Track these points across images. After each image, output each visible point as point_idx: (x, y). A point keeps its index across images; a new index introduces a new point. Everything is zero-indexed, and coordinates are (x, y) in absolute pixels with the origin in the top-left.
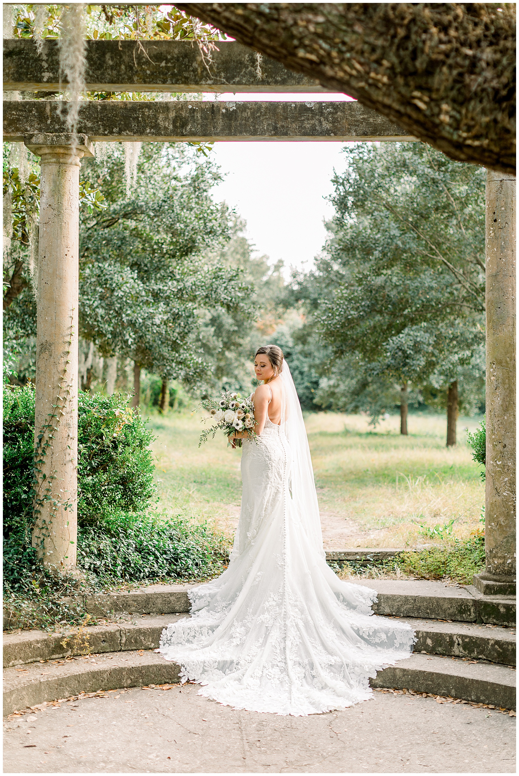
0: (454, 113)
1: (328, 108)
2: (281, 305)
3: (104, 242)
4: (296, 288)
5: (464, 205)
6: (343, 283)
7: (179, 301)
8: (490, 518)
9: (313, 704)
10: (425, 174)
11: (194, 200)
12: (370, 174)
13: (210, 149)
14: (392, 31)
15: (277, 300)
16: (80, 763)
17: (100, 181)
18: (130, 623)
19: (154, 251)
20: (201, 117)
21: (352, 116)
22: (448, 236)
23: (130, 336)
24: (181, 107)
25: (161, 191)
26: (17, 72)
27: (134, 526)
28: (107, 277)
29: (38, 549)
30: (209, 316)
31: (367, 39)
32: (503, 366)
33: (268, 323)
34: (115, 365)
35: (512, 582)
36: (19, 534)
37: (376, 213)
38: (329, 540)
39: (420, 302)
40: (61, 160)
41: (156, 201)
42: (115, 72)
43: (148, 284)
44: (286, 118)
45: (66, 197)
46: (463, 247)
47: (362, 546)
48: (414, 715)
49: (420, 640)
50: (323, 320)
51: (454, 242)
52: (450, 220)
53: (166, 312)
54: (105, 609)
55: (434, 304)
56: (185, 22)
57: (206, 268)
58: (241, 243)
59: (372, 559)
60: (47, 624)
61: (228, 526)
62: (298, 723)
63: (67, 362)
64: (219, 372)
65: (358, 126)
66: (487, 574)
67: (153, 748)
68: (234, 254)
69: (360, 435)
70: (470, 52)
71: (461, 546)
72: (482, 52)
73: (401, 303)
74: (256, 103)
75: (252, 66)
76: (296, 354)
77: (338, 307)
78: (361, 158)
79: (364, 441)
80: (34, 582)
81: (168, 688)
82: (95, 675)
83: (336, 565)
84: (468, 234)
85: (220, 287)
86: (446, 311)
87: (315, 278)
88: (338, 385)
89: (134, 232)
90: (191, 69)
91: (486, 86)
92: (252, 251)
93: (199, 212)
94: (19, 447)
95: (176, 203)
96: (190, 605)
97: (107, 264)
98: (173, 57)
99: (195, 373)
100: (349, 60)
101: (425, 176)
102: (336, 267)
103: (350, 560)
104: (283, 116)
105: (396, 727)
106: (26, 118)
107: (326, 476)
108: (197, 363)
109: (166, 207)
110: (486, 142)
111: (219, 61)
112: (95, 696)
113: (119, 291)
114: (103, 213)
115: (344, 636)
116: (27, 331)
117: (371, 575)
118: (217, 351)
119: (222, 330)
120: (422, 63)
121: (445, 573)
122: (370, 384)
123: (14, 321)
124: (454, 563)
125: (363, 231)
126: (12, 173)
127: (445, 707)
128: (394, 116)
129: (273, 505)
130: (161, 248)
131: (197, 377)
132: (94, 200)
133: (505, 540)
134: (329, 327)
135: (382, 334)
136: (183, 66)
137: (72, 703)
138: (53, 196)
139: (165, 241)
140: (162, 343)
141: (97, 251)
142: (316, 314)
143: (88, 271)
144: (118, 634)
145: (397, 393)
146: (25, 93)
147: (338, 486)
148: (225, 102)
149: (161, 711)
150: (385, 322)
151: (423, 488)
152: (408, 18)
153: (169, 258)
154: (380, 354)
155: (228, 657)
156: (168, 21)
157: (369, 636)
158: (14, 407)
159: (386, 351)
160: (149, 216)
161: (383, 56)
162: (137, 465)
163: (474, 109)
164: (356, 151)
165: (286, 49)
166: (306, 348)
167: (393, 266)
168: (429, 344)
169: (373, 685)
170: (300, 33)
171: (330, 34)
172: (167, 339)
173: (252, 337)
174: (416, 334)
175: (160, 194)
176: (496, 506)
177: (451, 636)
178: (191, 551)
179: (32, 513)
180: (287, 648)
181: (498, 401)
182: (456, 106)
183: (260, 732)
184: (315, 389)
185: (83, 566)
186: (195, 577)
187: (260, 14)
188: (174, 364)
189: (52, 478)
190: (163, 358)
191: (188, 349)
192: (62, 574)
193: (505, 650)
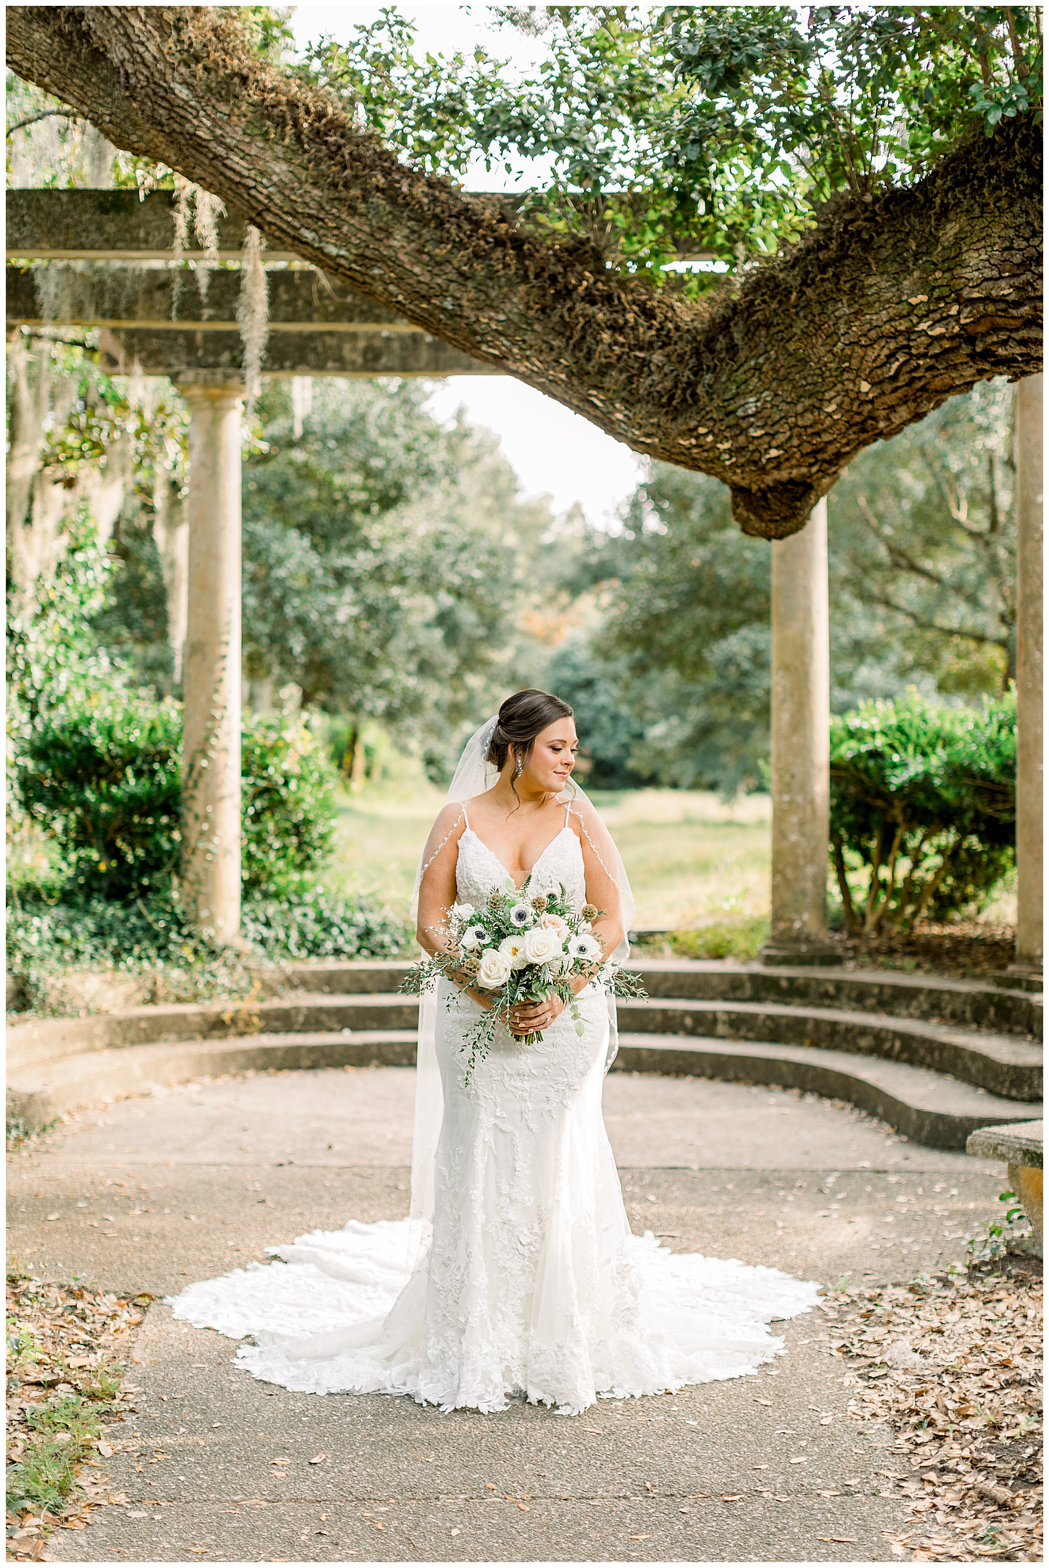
2: (566, 591)
15: (560, 580)
18: (308, 999)
20: (400, 347)
23: (297, 642)
24: (373, 335)
27: (312, 891)
29: (190, 909)
30: (432, 610)
31: (545, 338)
33: (550, 623)
40: (217, 404)
42: (290, 308)
43: (326, 557)
45: (222, 452)
53: (357, 603)
54: (277, 986)
60: (203, 997)
63: (224, 669)
64: (456, 712)
68: (481, 497)
70: (641, 355)
76: (598, 680)
80: (185, 949)
82: (267, 1052)
89: (303, 471)
99: (403, 706)
100: (529, 357)
108: (407, 687)
113: (280, 568)
118: (447, 673)
119: (458, 634)
121: (727, 953)
131: (407, 712)
137: (238, 1080)
138: (206, 451)
139: (353, 487)
140: (349, 654)
144: (292, 1011)
150: (714, 619)
153: (361, 513)
154: (702, 671)
158: (153, 730)
161: (561, 356)
162: (315, 808)
170: (482, 329)
171: (510, 332)
172: (357, 648)
177: (714, 1013)
178: (389, 926)
179: (181, 864)
184: (635, 745)
185: (247, 935)
187: (444, 310)
188: (368, 689)
189: (207, 818)
190: (351, 678)
191: (392, 666)
192: (219, 942)
193: (778, 1025)
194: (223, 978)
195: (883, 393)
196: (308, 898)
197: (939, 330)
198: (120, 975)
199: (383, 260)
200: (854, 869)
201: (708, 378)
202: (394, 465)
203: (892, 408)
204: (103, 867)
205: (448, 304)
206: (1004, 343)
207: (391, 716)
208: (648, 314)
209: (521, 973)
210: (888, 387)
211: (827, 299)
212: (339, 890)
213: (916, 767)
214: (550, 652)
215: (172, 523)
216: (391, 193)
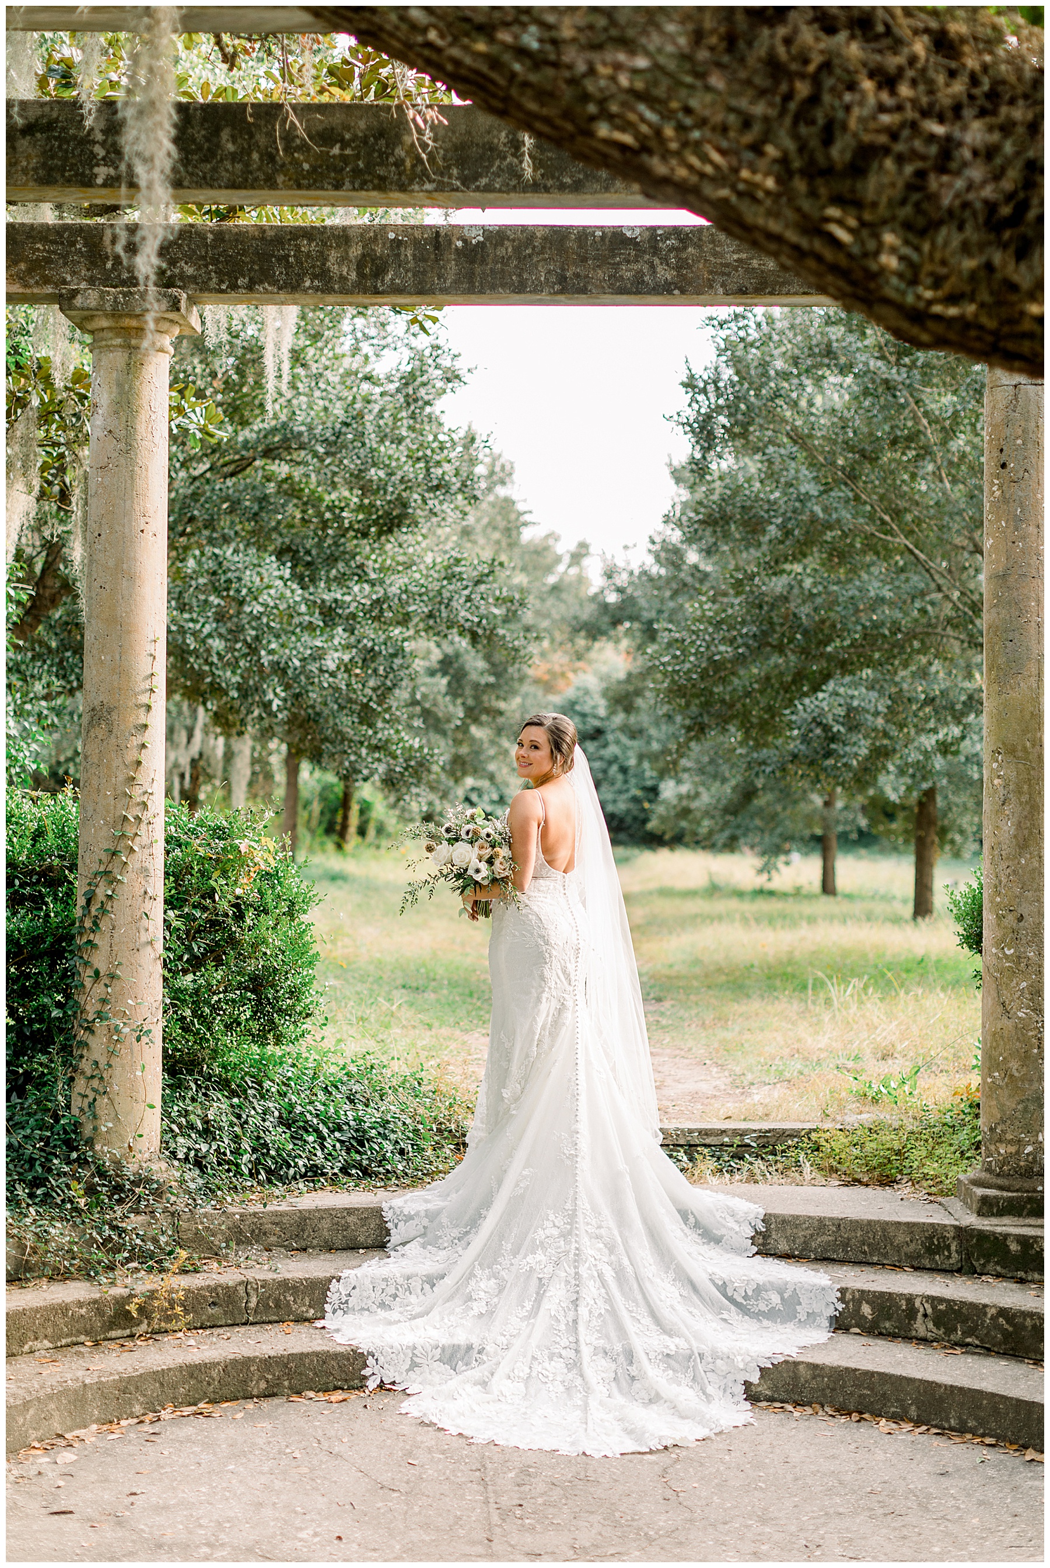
0: (906, 251)
1: (668, 239)
2: (583, 633)
3: (225, 506)
4: (612, 598)
5: (948, 433)
6: (704, 589)
7: (376, 624)
8: (991, 1063)
9: (630, 1432)
10: (869, 371)
11: (405, 422)
12: (760, 370)
13: (435, 320)
14: (784, 87)
15: (574, 623)
16: (160, 1546)
17: (218, 384)
18: (266, 1267)
19: (325, 525)
20: (414, 255)
21: (715, 254)
22: (917, 497)
23: (276, 694)
24: (373, 236)
25: (339, 404)
26: (44, 165)
27: (278, 1073)
28: (229, 575)
29: (83, 1119)
30: (436, 655)
31: (734, 102)
32: (1018, 758)
33: (557, 668)
34: (247, 752)
35: (1035, 1191)
36: (46, 1089)
37: (771, 449)
38: (670, 1104)
39: (859, 628)
40: (133, 342)
41: (329, 424)
42: (239, 166)
43: (311, 590)
44: (584, 260)
45: (143, 416)
46: (947, 518)
47: (734, 1117)
48: (834, 1457)
49: (847, 1307)
50: (663, 664)
51: (928, 507)
52: (921, 464)
53: (348, 647)
54: (217, 1241)
55: (887, 632)
56: (384, 67)
57: (429, 559)
58: (502, 508)
59: (754, 1144)
60: (100, 1269)
61: (466, 1076)
62: (600, 1470)
63: (143, 746)
64: (458, 767)
65: (728, 275)
66: (984, 1175)
67: (307, 1517)
68: (489, 530)
69: (740, 894)
70: (939, 130)
71: (933, 1119)
72: (965, 128)
73: (822, 630)
74: (524, 228)
75: (514, 155)
76: (613, 731)
77: (694, 637)
78: (742, 340)
79: (748, 907)
80: (74, 1184)
81: (341, 1398)
82: (194, 1371)
83: (681, 1155)
84: (958, 493)
85: (456, 596)
86: (911, 646)
87: (651, 579)
88: (697, 795)
89: (285, 486)
90: (391, 160)
91: (971, 196)
92: (525, 524)
93: (415, 447)
94: (47, 915)
95: (370, 428)
96: (388, 1233)
97: (231, 551)
98: (355, 138)
99: (406, 769)
100: (698, 144)
101: (869, 375)
102: (693, 557)
103: (710, 1146)
104: (578, 255)
105: (796, 1479)
106: (64, 257)
107: (669, 977)
108: (411, 747)
109: (350, 436)
110: (971, 309)
111: (448, 145)
112: (195, 1414)
113: (254, 603)
114: (224, 447)
115: (695, 1298)
116: (69, 682)
117: (753, 1175)
118: (452, 726)
119: (464, 682)
120: (842, 152)
121: (901, 1172)
122: (760, 793)
123: (44, 662)
124: (918, 1154)
125: (746, 485)
126: (40, 367)
127: (896, 1440)
128: (789, 257)
129: (554, 1034)
130: (338, 518)
131: (411, 776)
132: (202, 422)
133: (1020, 1107)
134: (676, 678)
135: (782, 692)
136: (376, 155)
137: (147, 1428)
138: (116, 413)
139: (348, 505)
140: (341, 708)
141: (210, 524)
142: (649, 651)
143: (191, 563)
144: (241, 1290)
145: (815, 810)
146: (65, 208)
147: (692, 997)
148: (462, 227)
149: (325, 1445)
150: (788, 668)
151: (862, 1002)
152: (817, 60)
153: (356, 537)
154: (777, 732)
155: (461, 1338)
156: (349, 63)
157: (746, 1297)
158: (38, 835)
159: (790, 725)
160: (315, 454)
161: (766, 137)
162: (283, 952)
163: (946, 244)
164: (732, 325)
165: (573, 121)
166: (632, 719)
167: (805, 556)
168: (877, 714)
169: (752, 1396)
170: (601, 90)
171: (660, 92)
173: (525, 696)
174: (850, 692)
175: (338, 410)
176: (1002, 1037)
177: (910, 1299)
178: (391, 1126)
179: (71, 1046)
180: (580, 1321)
181: (1008, 827)
182: (911, 237)
183: (522, 1488)
184: (650, 801)
185: (174, 1154)
186: (397, 1178)
187: (522, 52)
188: (363, 750)
189: (112, 977)
190: (343, 738)
191: (393, 721)
192: (130, 1169)
193: (1018, 1327)
194: (132, 1229)
207: (393, 781)
214: (559, 699)
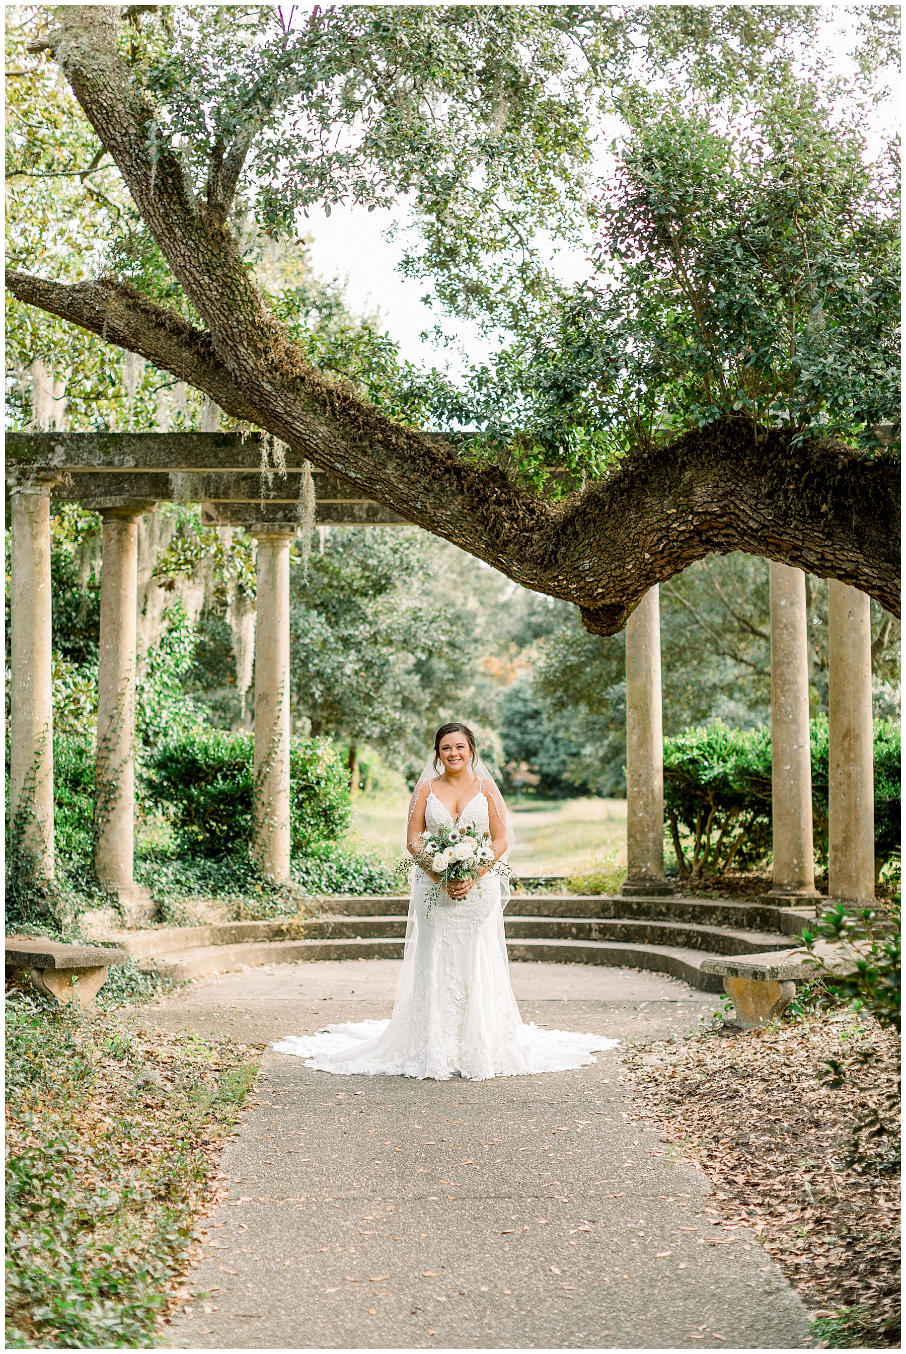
2: (514, 642)
7: (373, 647)
15: (509, 635)
18: (335, 918)
23: (317, 688)
27: (335, 853)
29: (258, 863)
30: (412, 660)
33: (508, 666)
43: (337, 629)
53: (359, 660)
54: (314, 909)
59: (542, 882)
63: (280, 710)
70: (527, 535)
80: (257, 887)
82: (309, 948)
85: (419, 630)
99: (391, 731)
106: (247, 510)
108: (394, 718)
112: (310, 963)
118: (424, 707)
119: (431, 678)
121: (602, 890)
130: (350, 585)
131: (394, 736)
137: (293, 965)
138: (268, 573)
139: (355, 577)
140: (354, 695)
144: (325, 926)
153: (361, 596)
158: (233, 749)
171: (454, 521)
172: (358, 691)
173: (477, 686)
177: (590, 924)
178: (382, 874)
179: (253, 833)
185: (295, 879)
187: (416, 509)
188: (367, 720)
189: (269, 804)
190: (355, 713)
191: (384, 703)
192: (278, 883)
193: (629, 931)
194: (281, 904)
195: (656, 560)
196: (332, 856)
197: (682, 528)
198: (218, 902)
199: (382, 480)
200: (685, 837)
201: (563, 549)
202: (385, 562)
203: (663, 567)
204: (200, 838)
205: (419, 506)
206: (716, 536)
207: (383, 740)
208: (532, 512)
209: (455, 865)
210: (659, 557)
211: (624, 509)
212: (353, 852)
213: (718, 769)
214: (506, 689)
215: (240, 613)
216: (386, 444)
